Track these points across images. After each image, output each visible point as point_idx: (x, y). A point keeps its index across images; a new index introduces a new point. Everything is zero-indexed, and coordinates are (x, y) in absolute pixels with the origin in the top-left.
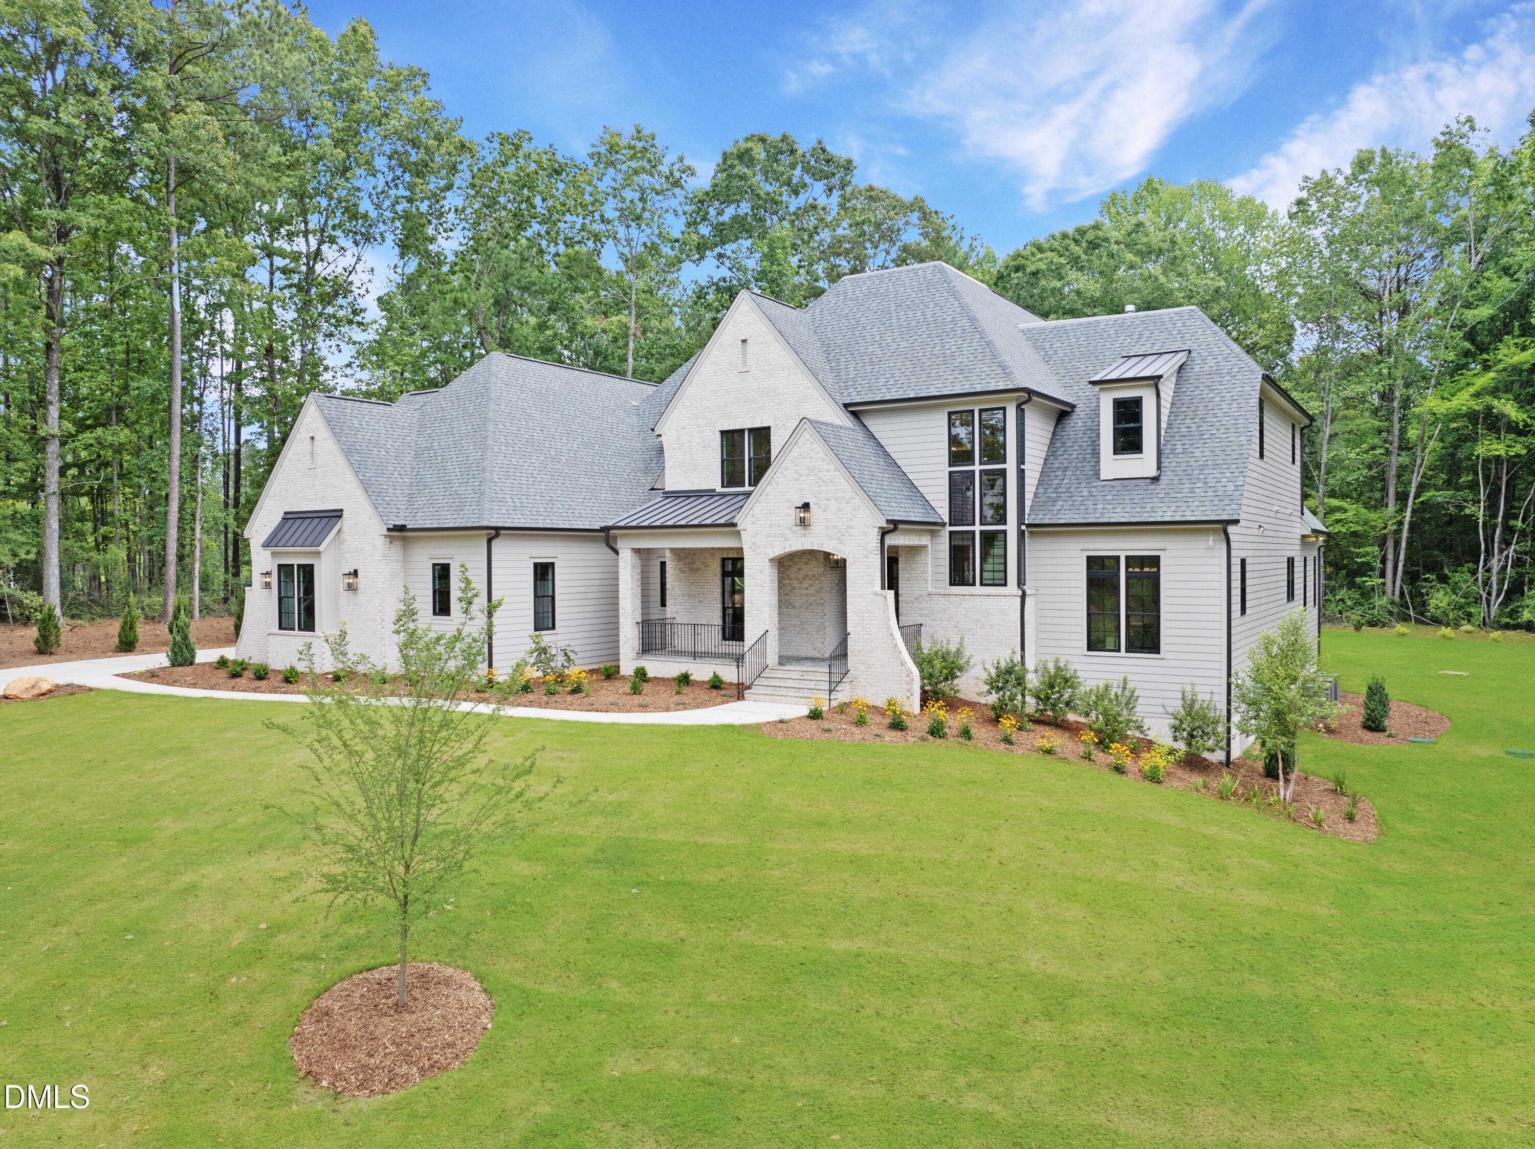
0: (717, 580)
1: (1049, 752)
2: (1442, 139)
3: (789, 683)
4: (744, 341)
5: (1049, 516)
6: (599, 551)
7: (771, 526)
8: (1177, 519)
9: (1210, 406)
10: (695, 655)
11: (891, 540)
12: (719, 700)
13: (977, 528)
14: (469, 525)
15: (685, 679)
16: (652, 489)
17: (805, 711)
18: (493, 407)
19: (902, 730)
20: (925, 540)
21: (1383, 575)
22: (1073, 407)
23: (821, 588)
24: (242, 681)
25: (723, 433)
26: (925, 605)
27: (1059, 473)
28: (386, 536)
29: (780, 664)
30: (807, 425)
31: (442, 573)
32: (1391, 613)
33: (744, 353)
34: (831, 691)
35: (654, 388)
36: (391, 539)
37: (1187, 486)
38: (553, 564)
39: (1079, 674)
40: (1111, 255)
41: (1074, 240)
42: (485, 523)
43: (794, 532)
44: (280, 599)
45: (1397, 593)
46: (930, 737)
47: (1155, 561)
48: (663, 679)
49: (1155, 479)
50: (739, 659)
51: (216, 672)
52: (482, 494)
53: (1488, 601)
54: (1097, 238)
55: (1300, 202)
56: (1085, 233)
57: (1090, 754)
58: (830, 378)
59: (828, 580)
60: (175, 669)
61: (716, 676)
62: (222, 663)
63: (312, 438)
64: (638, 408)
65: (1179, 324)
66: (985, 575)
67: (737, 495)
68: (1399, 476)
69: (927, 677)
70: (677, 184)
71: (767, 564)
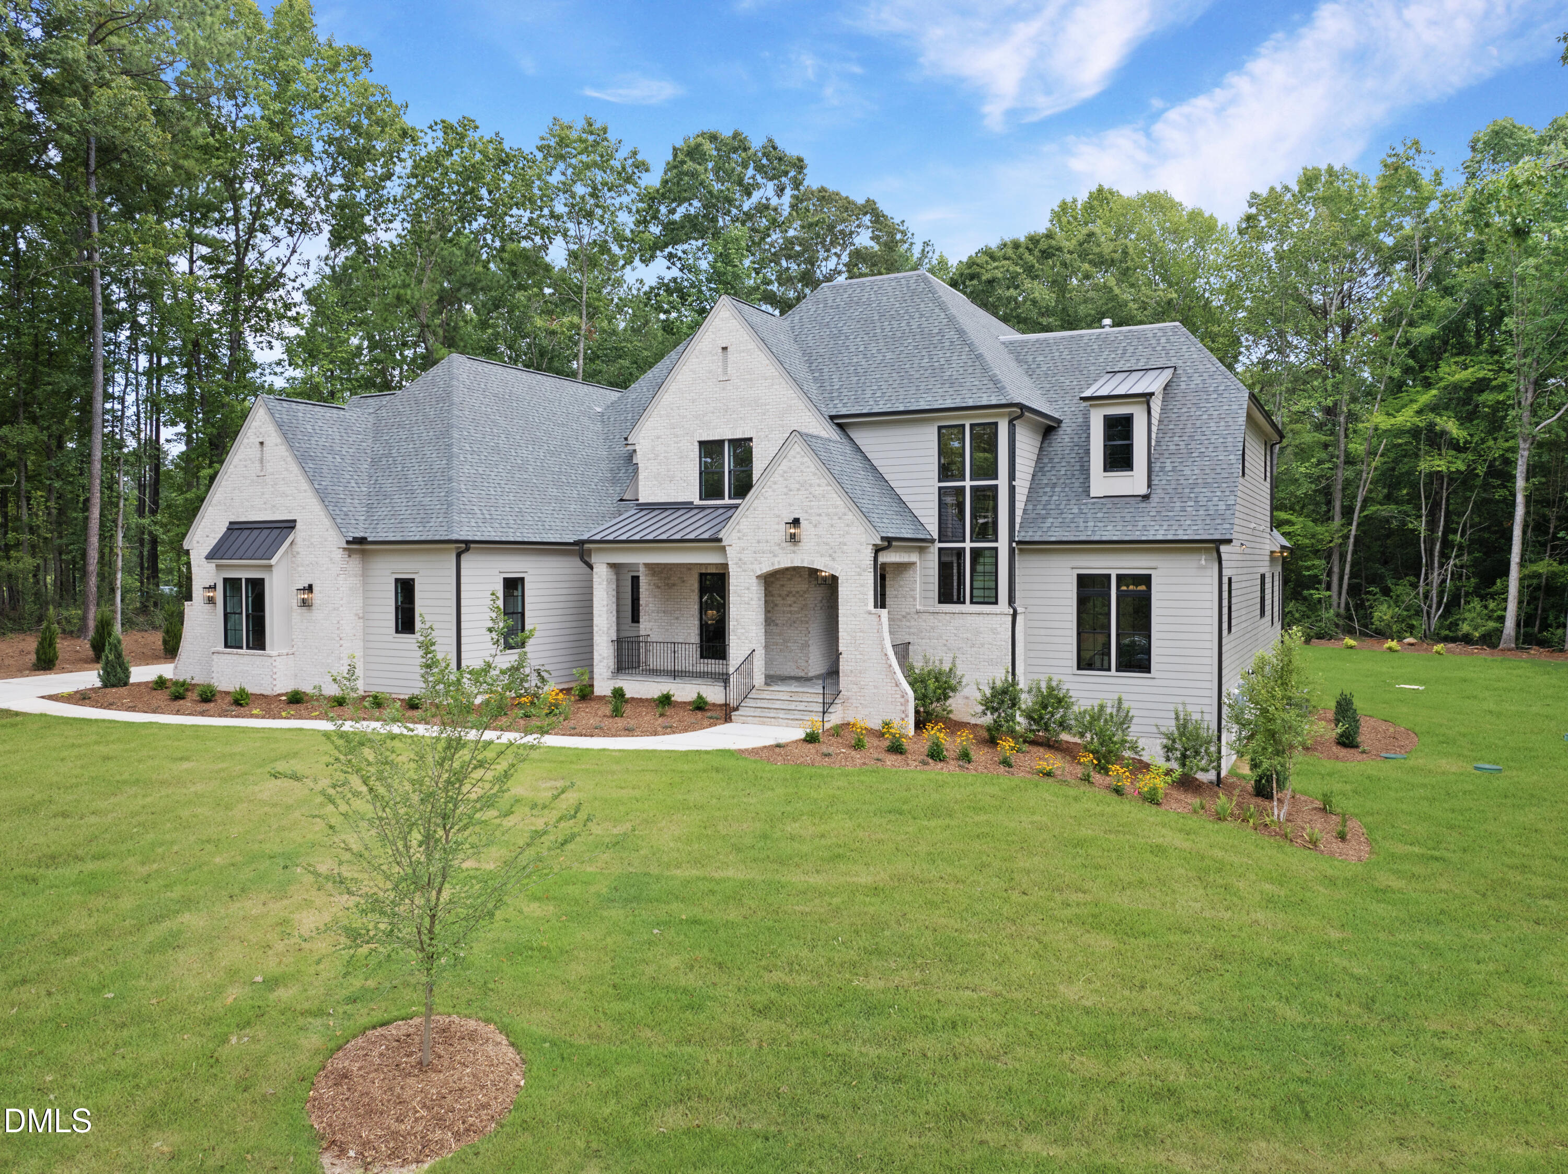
0: (695, 597)
1: (1048, 774)
2: (1390, 161)
3: (777, 705)
4: (725, 349)
5: (1039, 533)
6: (572, 565)
7: (759, 542)
8: (1170, 537)
9: (1198, 423)
10: (675, 674)
11: (884, 558)
12: (706, 722)
13: (968, 545)
14: (437, 538)
15: (666, 700)
16: (621, 500)
17: (800, 734)
18: (456, 412)
19: (901, 753)
20: (914, 557)
21: (1328, 588)
22: (1059, 422)
23: (806, 605)
24: (186, 704)
25: (702, 443)
26: (913, 623)
27: (1048, 489)
28: (345, 549)
29: (767, 684)
30: (796, 438)
31: (406, 589)
32: (1337, 626)
33: (725, 361)
34: (824, 713)
35: (618, 395)
36: (350, 552)
37: (1178, 504)
38: (522, 579)
39: (1071, 693)
40: (1064, 265)
41: (1027, 248)
42: (455, 537)
43: (783, 549)
44: (226, 615)
45: (1343, 605)
46: (931, 761)
47: (1146, 580)
48: (641, 700)
49: (1146, 497)
50: (725, 679)
51: (154, 693)
52: (450, 505)
53: (1428, 613)
54: (1050, 247)
55: (1249, 218)
56: (1038, 241)
57: (1088, 776)
58: (813, 389)
59: (815, 596)
60: (108, 690)
61: (700, 697)
62: (161, 683)
63: (262, 443)
64: (602, 415)
65: (1163, 340)
66: (976, 592)
67: (717, 508)
68: (1344, 489)
69: (921, 698)
70: (629, 180)
71: (754, 581)
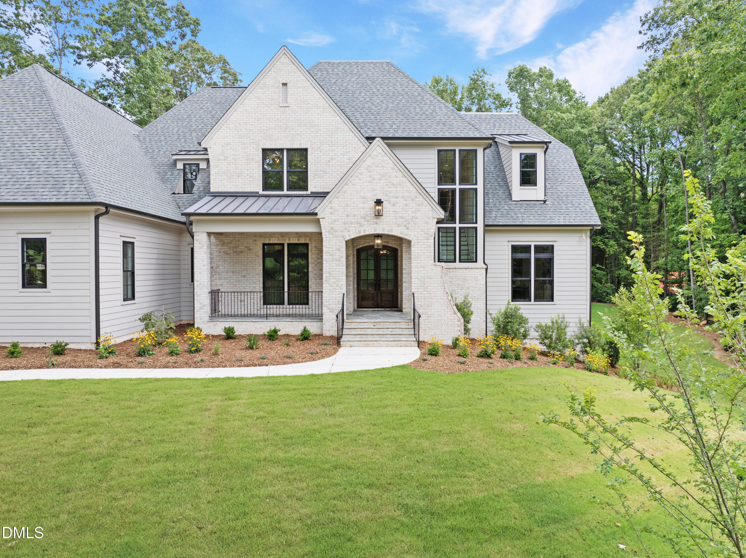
0: (259, 260)
2: (473, 77)
4: (285, 84)
5: (491, 220)
7: (348, 216)
13: (458, 225)
14: (78, 200)
25: (264, 150)
33: (285, 93)
38: (133, 244)
42: (98, 200)
47: (550, 249)
49: (544, 202)
52: (81, 175)
61: (305, 330)
66: (463, 255)
71: (343, 244)
